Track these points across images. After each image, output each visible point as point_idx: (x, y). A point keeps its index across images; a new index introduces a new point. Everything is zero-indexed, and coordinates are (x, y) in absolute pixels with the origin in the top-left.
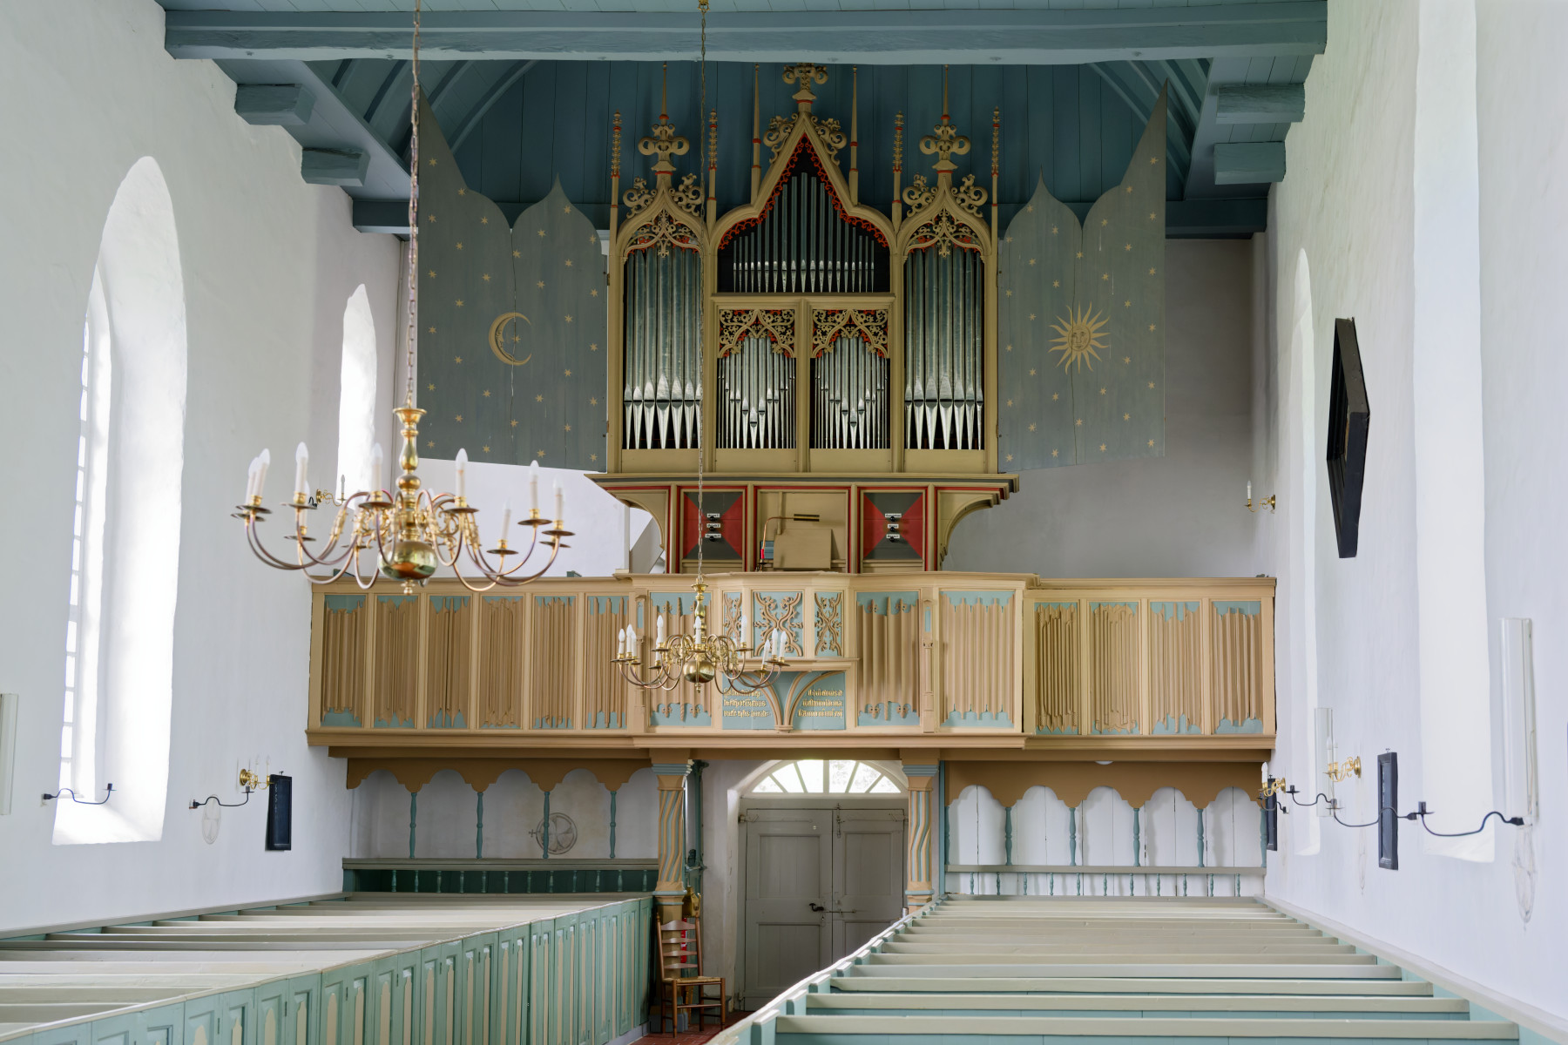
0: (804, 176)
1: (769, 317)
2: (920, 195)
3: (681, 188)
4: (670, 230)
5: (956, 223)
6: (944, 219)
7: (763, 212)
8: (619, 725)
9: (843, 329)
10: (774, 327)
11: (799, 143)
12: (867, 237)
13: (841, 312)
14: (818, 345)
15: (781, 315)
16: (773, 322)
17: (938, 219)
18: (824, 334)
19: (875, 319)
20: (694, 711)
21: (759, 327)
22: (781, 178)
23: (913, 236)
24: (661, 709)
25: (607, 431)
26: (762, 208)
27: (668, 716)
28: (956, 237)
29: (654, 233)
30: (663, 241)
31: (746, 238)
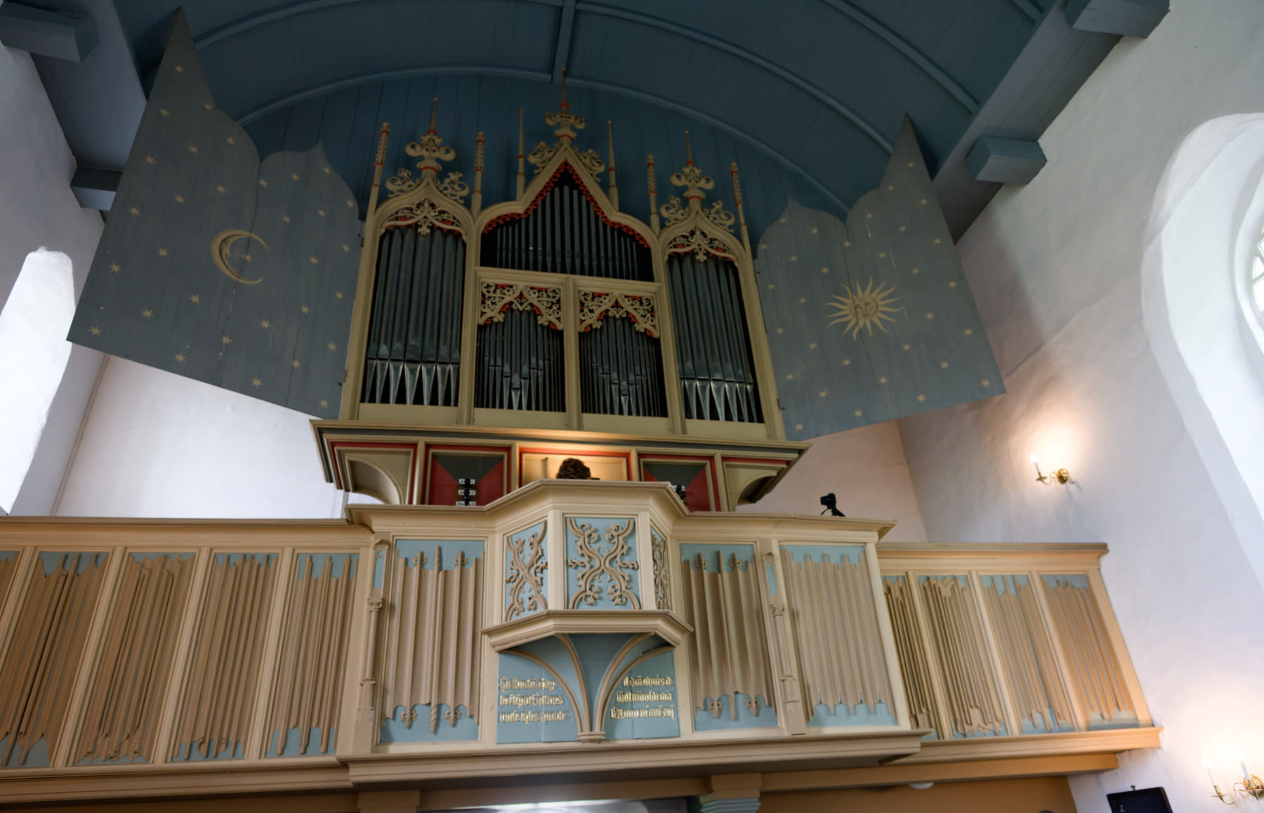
0: (566, 189)
1: (535, 293)
2: (676, 211)
3: (447, 181)
4: (433, 214)
5: (709, 237)
6: (698, 233)
7: (528, 209)
8: (323, 749)
9: (610, 309)
10: (539, 301)
11: (561, 165)
12: (628, 240)
13: (607, 295)
14: (585, 320)
15: (546, 292)
16: (538, 297)
17: (692, 233)
18: (591, 311)
19: (641, 304)
20: (452, 715)
21: (524, 300)
22: (545, 187)
23: (671, 242)
24: (400, 713)
25: (345, 381)
26: (527, 206)
27: (410, 727)
28: (712, 247)
29: (416, 215)
30: (425, 222)
31: (510, 228)
